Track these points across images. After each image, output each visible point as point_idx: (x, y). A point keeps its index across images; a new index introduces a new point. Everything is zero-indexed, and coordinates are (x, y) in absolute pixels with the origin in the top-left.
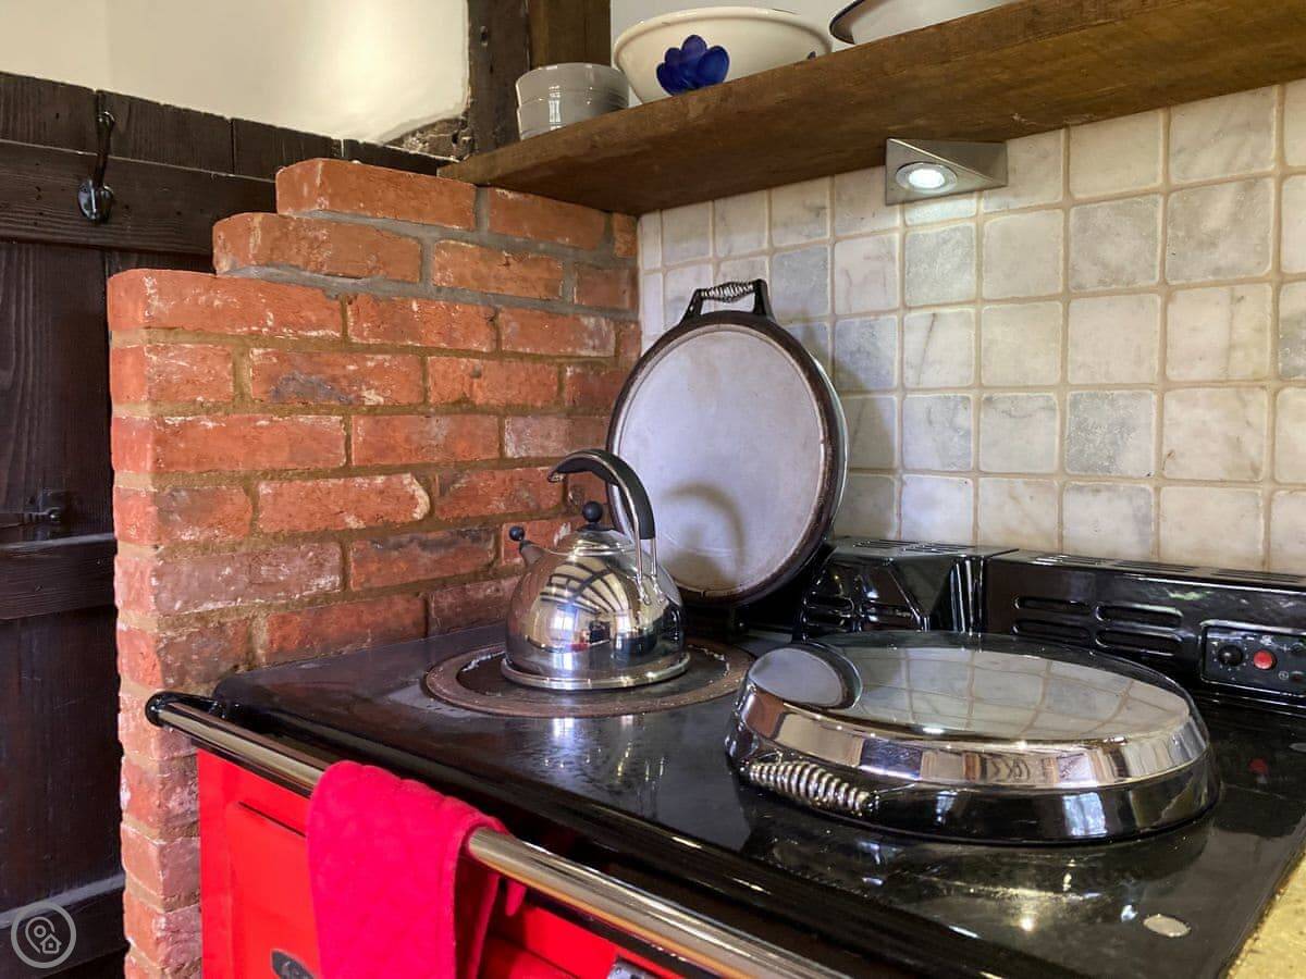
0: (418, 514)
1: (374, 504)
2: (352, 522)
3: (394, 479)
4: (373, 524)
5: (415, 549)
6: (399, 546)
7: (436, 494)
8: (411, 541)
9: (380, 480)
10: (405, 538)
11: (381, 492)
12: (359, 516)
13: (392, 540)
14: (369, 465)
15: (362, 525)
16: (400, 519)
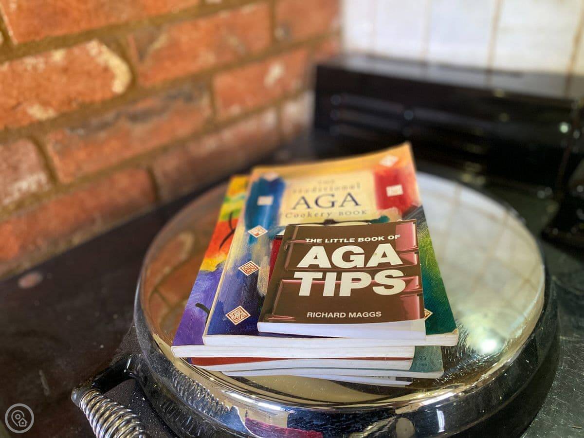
0: (119, 85)
1: (60, 86)
2: (37, 112)
3: (76, 51)
4: (65, 109)
5: (125, 124)
6: (104, 126)
7: (134, 58)
8: (118, 117)
9: (58, 56)
10: (109, 116)
11: (65, 70)
12: (45, 104)
13: (95, 121)
14: (37, 39)
15: (51, 113)
16: (98, 97)
